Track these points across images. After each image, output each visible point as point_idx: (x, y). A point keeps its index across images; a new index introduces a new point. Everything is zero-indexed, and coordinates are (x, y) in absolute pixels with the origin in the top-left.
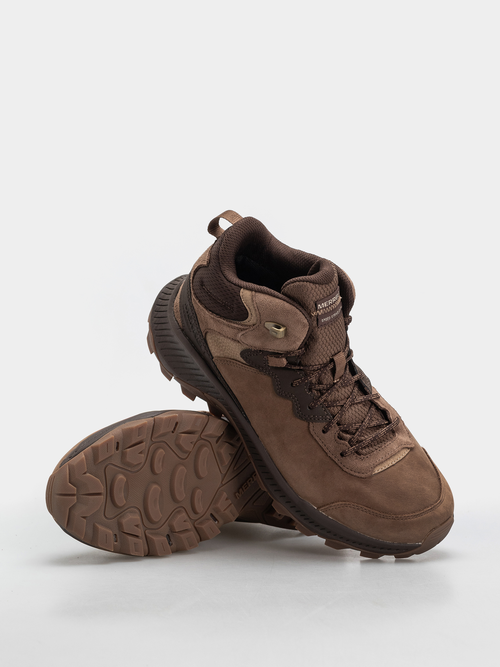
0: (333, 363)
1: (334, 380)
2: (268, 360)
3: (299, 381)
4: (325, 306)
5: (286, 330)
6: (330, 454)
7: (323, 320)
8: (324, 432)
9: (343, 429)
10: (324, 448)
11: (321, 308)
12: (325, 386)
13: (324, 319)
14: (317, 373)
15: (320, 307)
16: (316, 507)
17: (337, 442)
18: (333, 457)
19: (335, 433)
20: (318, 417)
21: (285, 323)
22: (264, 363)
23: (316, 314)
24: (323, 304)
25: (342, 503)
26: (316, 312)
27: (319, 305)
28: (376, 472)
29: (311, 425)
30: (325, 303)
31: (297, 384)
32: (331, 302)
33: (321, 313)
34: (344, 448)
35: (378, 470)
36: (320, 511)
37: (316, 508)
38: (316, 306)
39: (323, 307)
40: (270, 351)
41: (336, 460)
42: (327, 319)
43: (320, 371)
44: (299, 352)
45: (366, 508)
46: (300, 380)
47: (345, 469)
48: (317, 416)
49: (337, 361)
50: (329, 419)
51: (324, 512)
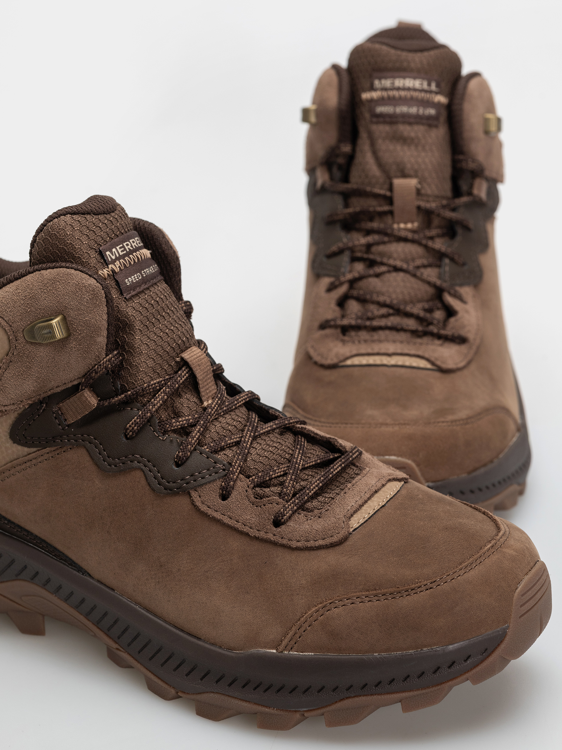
0: (186, 368)
1: (202, 402)
2: (62, 414)
3: (135, 421)
4: (121, 254)
5: (64, 319)
6: (253, 533)
7: (128, 281)
8: (224, 497)
9: (259, 480)
10: (239, 526)
11: (114, 257)
12: (190, 417)
13: (129, 279)
14: (161, 393)
15: (111, 255)
16: (273, 649)
17: (257, 507)
18: (262, 534)
19: (246, 491)
20: (200, 475)
21: (57, 307)
22: (59, 425)
23: (109, 272)
24: (114, 250)
25: (317, 608)
26: (108, 267)
27: (108, 253)
28: (356, 525)
29: (194, 494)
30: (118, 248)
31: (133, 428)
32: (129, 247)
33: (118, 269)
34: (277, 508)
35: (355, 522)
36: (286, 652)
37: (275, 651)
38: (101, 254)
39: (118, 256)
40: (59, 390)
41: (270, 536)
42: (134, 278)
43: (166, 389)
44: (109, 360)
45: (368, 593)
46: (137, 419)
47: (294, 544)
48: (197, 474)
49: (191, 361)
50: (224, 470)
51: (293, 649)
